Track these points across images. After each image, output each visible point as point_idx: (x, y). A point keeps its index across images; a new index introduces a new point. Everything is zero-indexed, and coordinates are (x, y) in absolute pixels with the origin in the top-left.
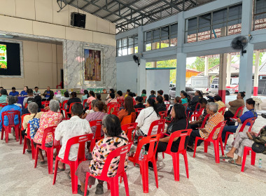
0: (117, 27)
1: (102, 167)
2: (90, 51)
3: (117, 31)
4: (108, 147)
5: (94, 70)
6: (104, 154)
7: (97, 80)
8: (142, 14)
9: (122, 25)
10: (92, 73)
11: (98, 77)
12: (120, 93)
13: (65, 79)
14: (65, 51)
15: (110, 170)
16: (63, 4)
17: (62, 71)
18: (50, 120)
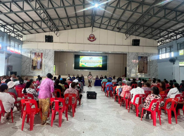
0: (159, 42)
1: (149, 105)
2: (142, 57)
3: (159, 44)
4: (153, 98)
5: (143, 67)
6: (151, 100)
7: (145, 73)
8: (176, 33)
9: (161, 41)
10: (142, 69)
11: (146, 71)
12: (159, 81)
13: (127, 72)
14: (128, 58)
15: (152, 107)
16: (128, 35)
17: (126, 68)
18: (127, 88)
